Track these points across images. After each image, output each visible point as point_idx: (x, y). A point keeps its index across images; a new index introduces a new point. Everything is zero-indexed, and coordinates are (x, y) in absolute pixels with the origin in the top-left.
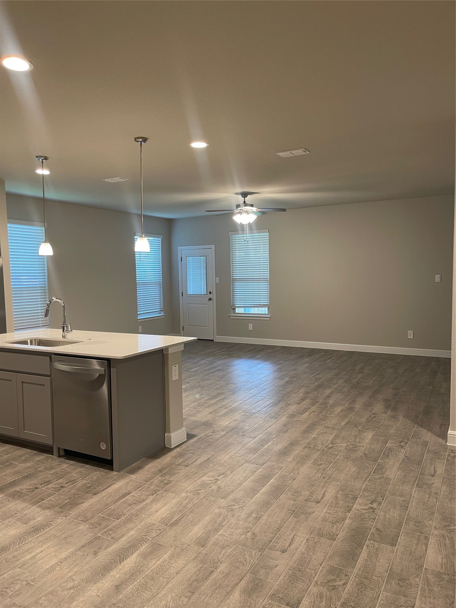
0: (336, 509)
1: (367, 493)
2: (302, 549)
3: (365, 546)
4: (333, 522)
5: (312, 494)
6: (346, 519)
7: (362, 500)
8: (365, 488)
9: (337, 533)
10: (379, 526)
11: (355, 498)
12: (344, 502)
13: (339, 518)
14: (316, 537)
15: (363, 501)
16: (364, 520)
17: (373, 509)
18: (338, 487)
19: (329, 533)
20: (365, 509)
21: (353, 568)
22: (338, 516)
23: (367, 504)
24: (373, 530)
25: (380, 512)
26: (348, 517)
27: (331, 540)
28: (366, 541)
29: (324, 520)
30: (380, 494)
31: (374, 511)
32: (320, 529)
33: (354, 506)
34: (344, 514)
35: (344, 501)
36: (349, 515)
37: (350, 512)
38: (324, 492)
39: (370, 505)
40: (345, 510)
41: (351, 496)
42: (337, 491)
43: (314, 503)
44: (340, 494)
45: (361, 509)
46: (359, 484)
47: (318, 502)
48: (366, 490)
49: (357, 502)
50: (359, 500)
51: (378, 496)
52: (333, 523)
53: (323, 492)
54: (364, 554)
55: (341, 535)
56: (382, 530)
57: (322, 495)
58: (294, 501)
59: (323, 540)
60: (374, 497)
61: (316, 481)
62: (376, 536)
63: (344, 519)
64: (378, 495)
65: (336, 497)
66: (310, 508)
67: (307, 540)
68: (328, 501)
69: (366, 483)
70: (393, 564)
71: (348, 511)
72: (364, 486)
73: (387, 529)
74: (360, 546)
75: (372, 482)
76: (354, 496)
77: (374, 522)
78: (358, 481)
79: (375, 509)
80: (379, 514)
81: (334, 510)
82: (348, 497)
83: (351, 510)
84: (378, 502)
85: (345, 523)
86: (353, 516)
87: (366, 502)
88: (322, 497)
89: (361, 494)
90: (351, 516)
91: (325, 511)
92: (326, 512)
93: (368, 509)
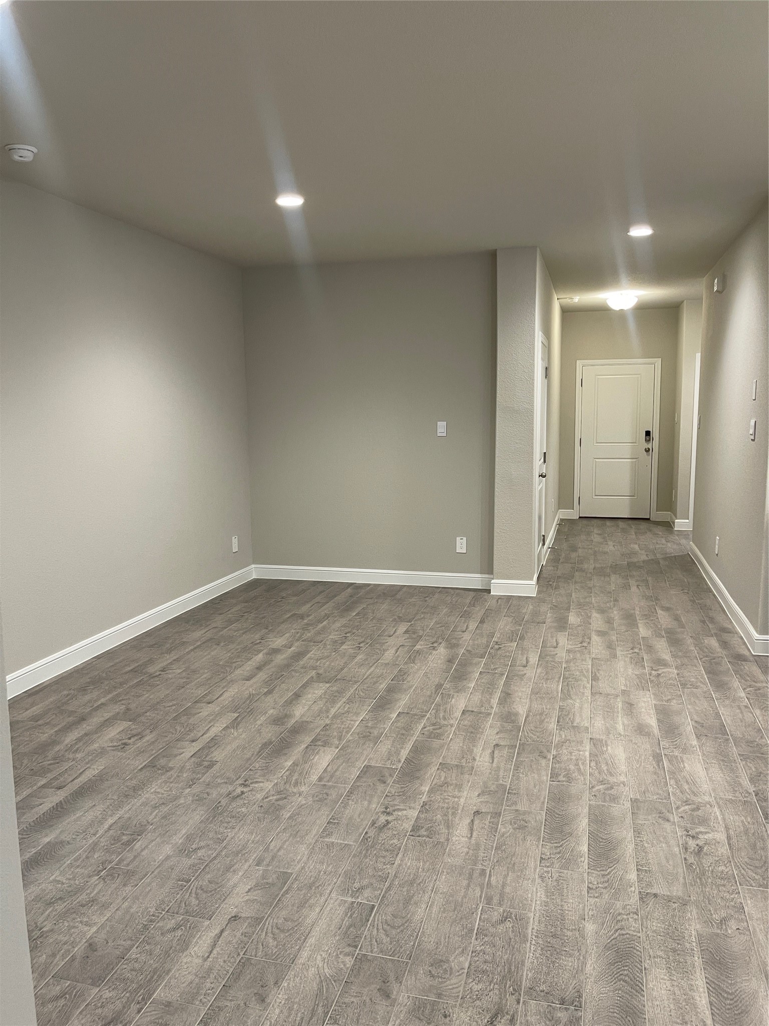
0: (446, 805)
1: (392, 845)
2: (478, 751)
3: (402, 762)
4: (446, 785)
5: (494, 829)
6: (428, 792)
7: (402, 828)
8: (397, 855)
9: (438, 772)
10: (380, 787)
11: (416, 828)
12: (434, 818)
13: (439, 792)
14: (464, 764)
15: (402, 825)
16: (401, 793)
17: (385, 812)
18: (450, 850)
19: (449, 770)
20: (399, 810)
21: (416, 740)
22: (441, 794)
23: (396, 819)
24: (390, 781)
25: (375, 810)
26: (425, 794)
27: (444, 764)
28: (401, 767)
29: (459, 787)
30: (370, 844)
31: (384, 810)
32: (462, 774)
33: (417, 814)
34: (433, 799)
35: (434, 821)
36: (424, 798)
37: (424, 802)
38: (472, 834)
39: (390, 818)
40: (430, 805)
41: (423, 832)
42: (448, 840)
43: (483, 811)
44: (442, 833)
45: (406, 810)
46: (409, 864)
47: (477, 813)
48: (395, 851)
49: (412, 823)
50: (408, 826)
51: (374, 838)
52: (446, 783)
53: (475, 834)
54: (404, 754)
55: (433, 770)
56: (378, 782)
57: (475, 827)
58: (517, 810)
59: (455, 762)
60: (383, 836)
61: (495, 861)
62: (387, 774)
63: (431, 791)
64: (373, 842)
65: (448, 827)
66: (487, 802)
67: (474, 759)
68: (461, 819)
69: (392, 871)
70: (372, 749)
71: (426, 804)
72: (398, 862)
73: (371, 784)
74: (408, 761)
75: (380, 873)
76: (418, 834)
77: (388, 792)
78: (410, 875)
79: (383, 812)
80: (378, 804)
81: (448, 803)
82: (427, 830)
83: (422, 806)
84: (376, 827)
85: (429, 786)
86: (418, 797)
87: (396, 823)
88: (473, 824)
89: (404, 839)
90: (421, 797)
91: (462, 800)
92: (459, 797)
93: (394, 811)
